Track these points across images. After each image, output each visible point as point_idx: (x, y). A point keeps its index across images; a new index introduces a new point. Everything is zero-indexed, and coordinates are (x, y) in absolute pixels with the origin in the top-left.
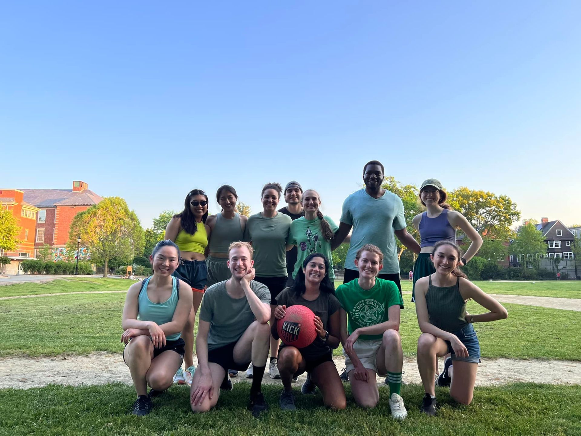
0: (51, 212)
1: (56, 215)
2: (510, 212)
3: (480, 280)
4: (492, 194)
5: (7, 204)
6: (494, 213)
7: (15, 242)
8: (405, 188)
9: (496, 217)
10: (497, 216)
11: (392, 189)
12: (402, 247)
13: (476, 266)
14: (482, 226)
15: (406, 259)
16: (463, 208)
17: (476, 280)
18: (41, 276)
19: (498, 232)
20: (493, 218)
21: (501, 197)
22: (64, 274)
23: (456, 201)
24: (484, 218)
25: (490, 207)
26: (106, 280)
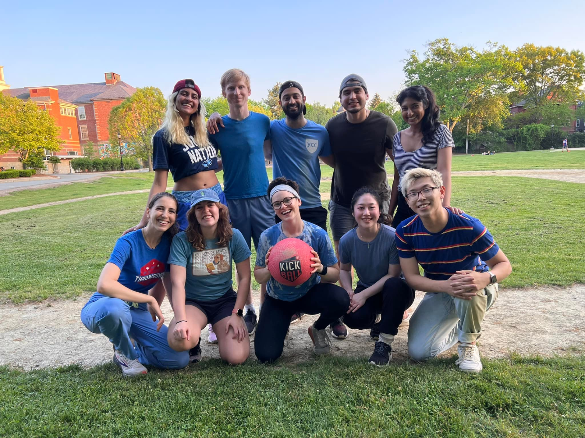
0: (89, 108)
1: (95, 111)
2: (581, 70)
3: (540, 149)
4: (563, 49)
5: (44, 103)
6: (563, 72)
7: (58, 142)
8: (461, 50)
9: (565, 77)
10: (566, 75)
11: (446, 53)
12: (455, 119)
13: (537, 134)
14: (548, 89)
15: (460, 133)
16: (526, 69)
17: (535, 150)
18: (91, 173)
19: (566, 93)
20: (562, 78)
21: (573, 53)
22: (112, 171)
23: (519, 61)
24: (550, 79)
25: (558, 65)
26: (151, 174)
